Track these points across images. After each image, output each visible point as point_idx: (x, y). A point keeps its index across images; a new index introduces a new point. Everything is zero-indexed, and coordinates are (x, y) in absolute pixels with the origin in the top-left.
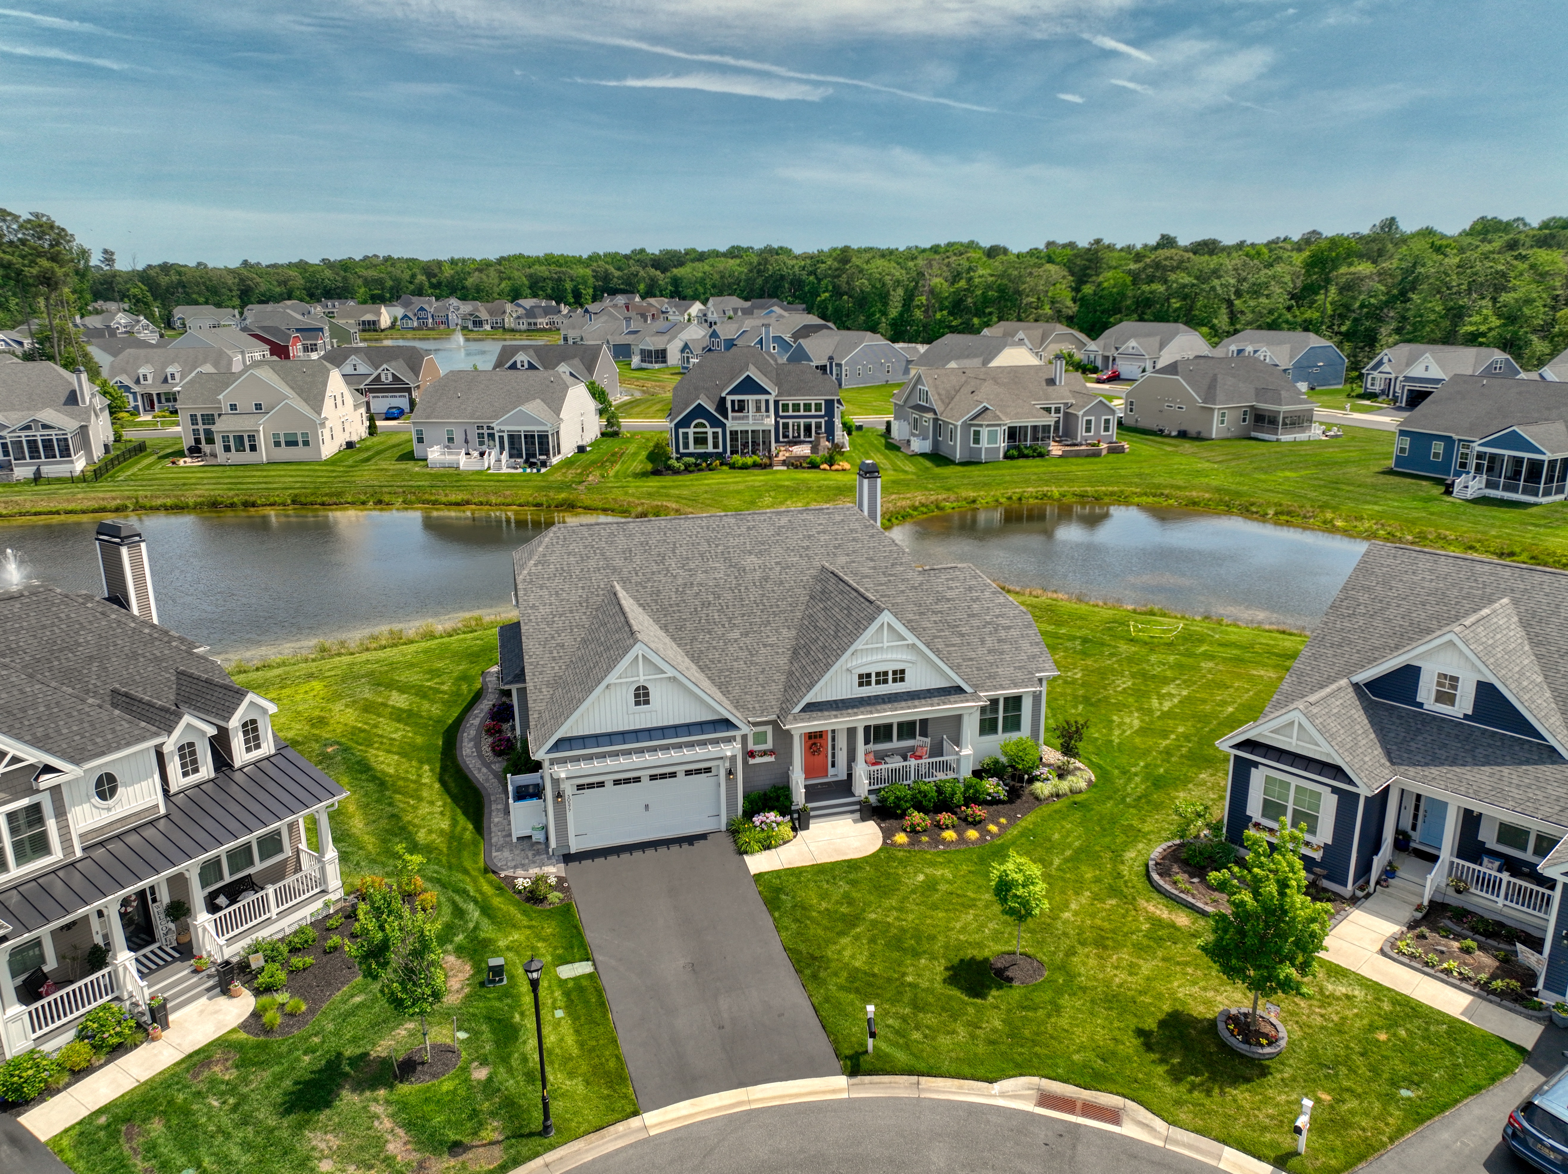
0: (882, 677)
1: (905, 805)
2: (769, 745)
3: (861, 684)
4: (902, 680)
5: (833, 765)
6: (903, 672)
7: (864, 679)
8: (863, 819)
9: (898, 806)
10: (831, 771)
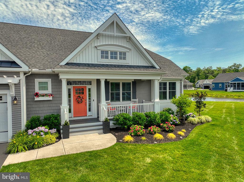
0: (114, 55)
1: (129, 123)
2: (50, 91)
3: (102, 57)
4: (125, 58)
5: (90, 110)
6: (125, 54)
7: (104, 54)
8: (105, 132)
9: (125, 124)
10: (89, 113)
